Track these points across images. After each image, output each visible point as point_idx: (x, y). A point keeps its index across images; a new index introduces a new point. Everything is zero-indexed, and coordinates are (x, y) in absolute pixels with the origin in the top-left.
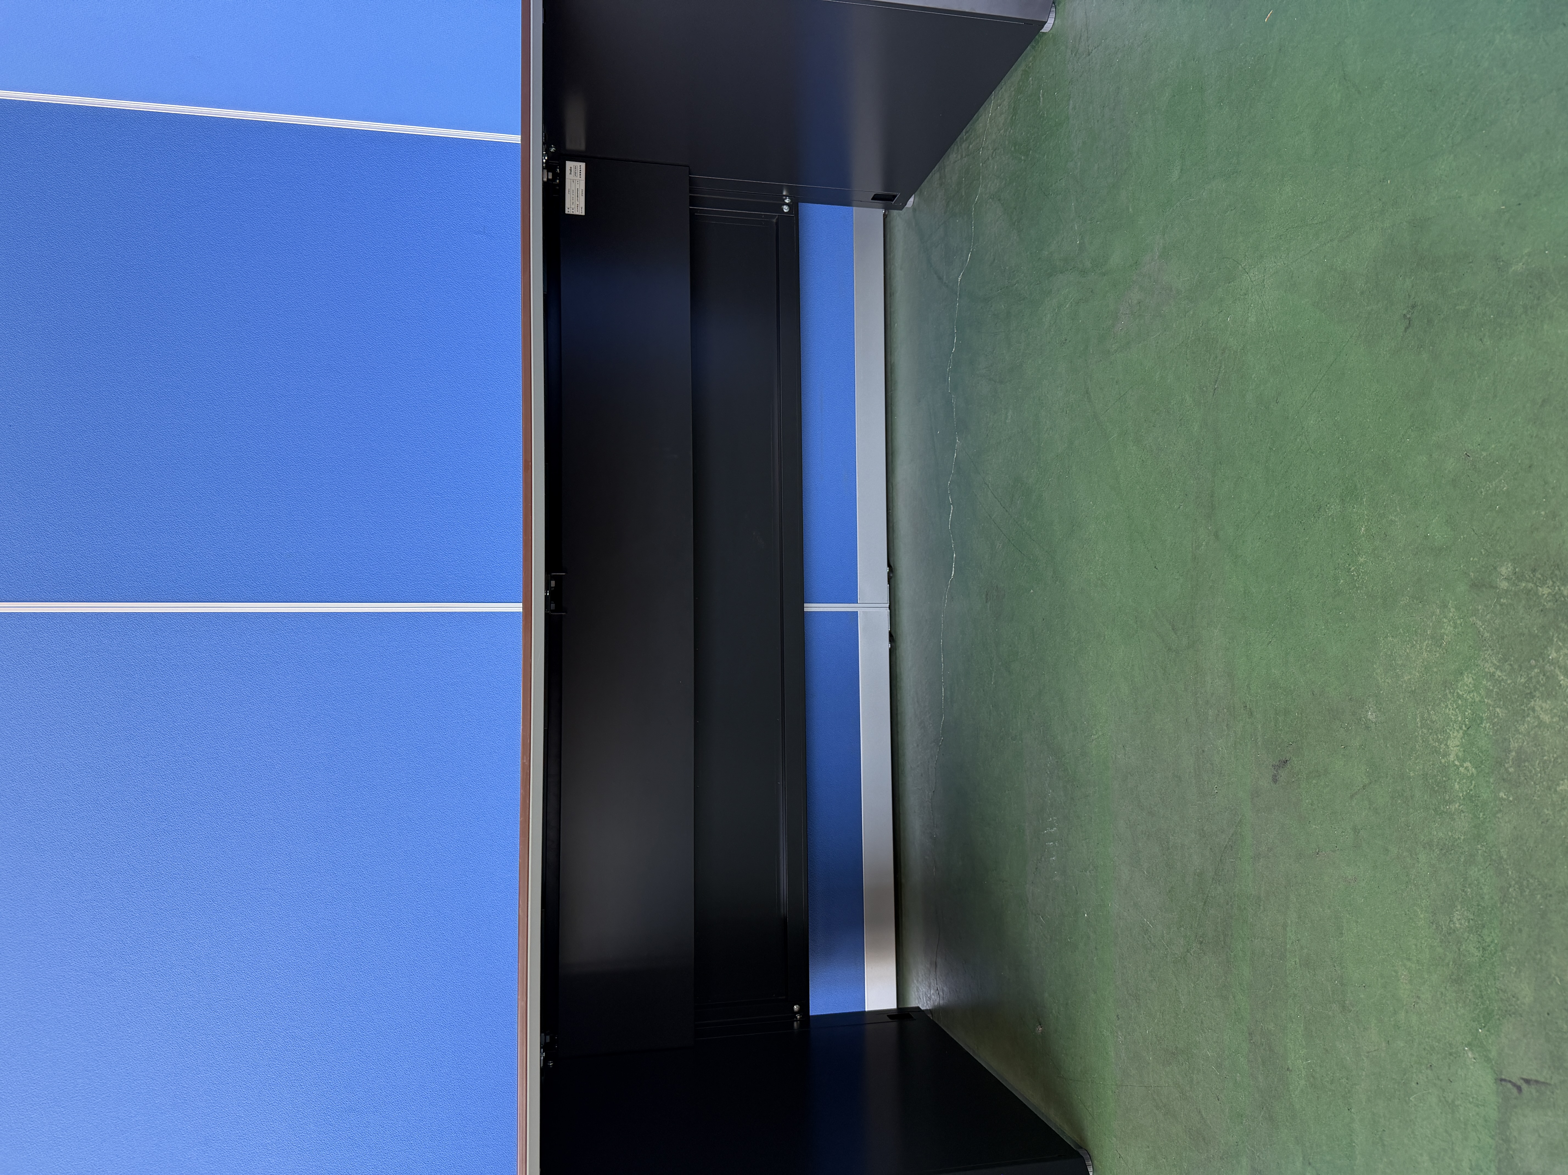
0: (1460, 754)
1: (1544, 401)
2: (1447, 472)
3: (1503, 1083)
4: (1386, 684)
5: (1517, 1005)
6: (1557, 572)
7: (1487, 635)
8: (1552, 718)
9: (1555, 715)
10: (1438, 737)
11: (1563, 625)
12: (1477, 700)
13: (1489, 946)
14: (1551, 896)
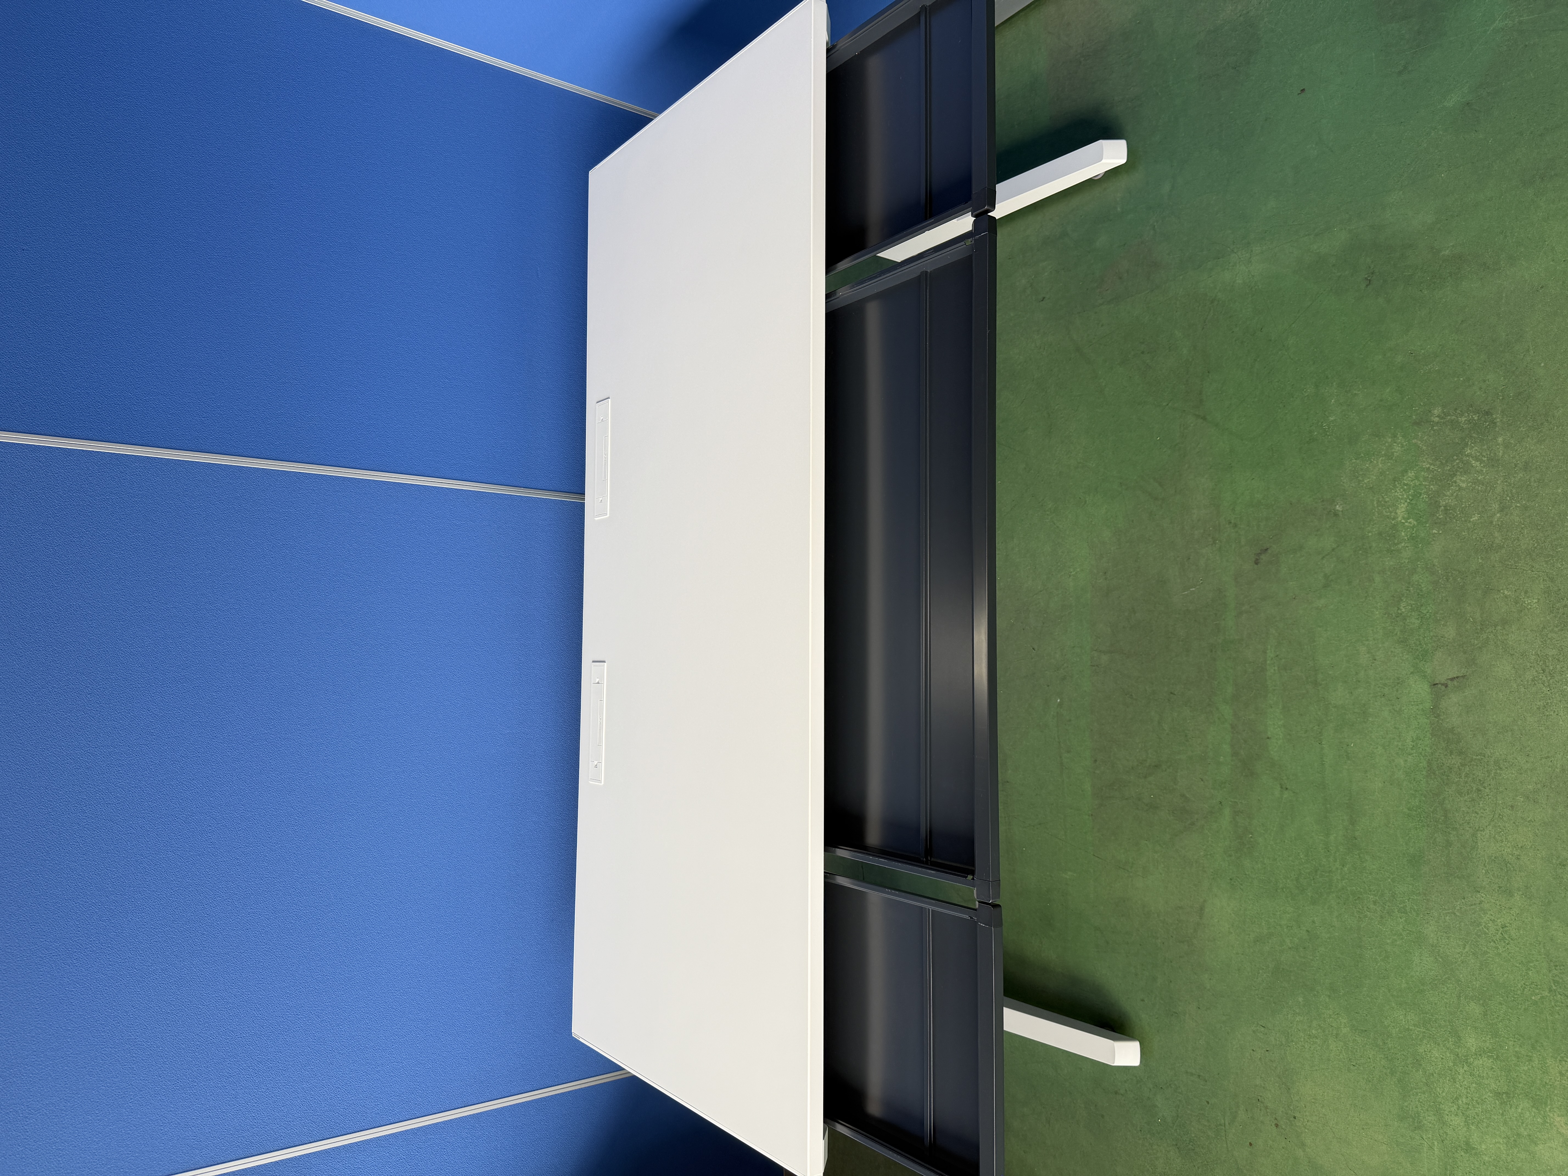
0: (1406, 516)
1: (1462, 321)
2: (1396, 363)
3: (1436, 686)
4: (1351, 487)
5: (1445, 641)
6: (1471, 409)
7: (1424, 448)
8: (1467, 484)
9: (1470, 482)
10: (1389, 510)
11: (1474, 435)
12: (1417, 484)
13: (1426, 615)
14: (1467, 576)
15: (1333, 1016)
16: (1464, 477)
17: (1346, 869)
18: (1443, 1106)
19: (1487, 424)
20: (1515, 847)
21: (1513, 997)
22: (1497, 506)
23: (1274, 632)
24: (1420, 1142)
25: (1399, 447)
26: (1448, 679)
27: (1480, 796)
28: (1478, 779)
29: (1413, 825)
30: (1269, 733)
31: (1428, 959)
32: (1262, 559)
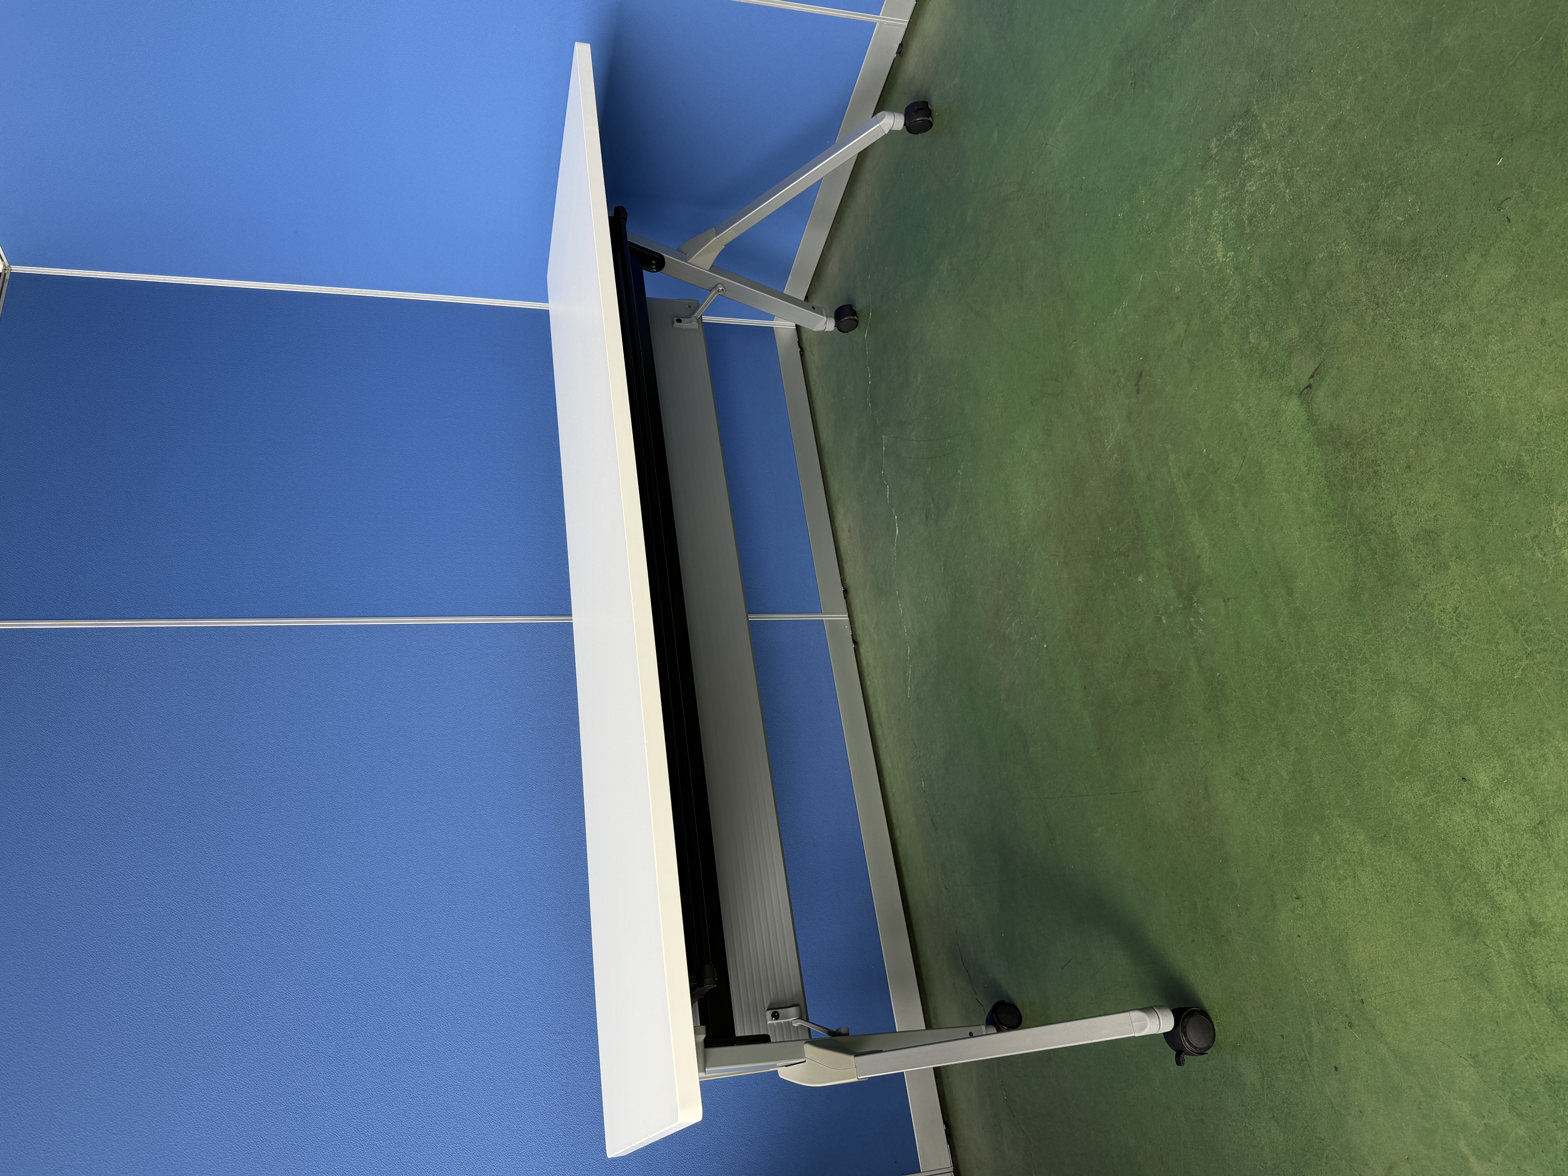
0: (1224, 253)
2: (1173, 130)
3: (1302, 394)
4: (1179, 264)
5: (1293, 343)
6: (1234, 119)
7: (1216, 182)
8: (1256, 185)
11: (1245, 139)
12: (1222, 218)
15: (1350, 839)
16: (1251, 181)
17: (1302, 650)
18: (1489, 885)
19: (1250, 120)
20: (1428, 509)
21: (1498, 690)
22: (1284, 184)
23: (1170, 446)
24: (1486, 952)
25: (1199, 198)
26: (1309, 379)
27: (1379, 477)
28: (1370, 462)
29: (1338, 555)
30: (1197, 551)
31: (1406, 702)
32: (1141, 385)
